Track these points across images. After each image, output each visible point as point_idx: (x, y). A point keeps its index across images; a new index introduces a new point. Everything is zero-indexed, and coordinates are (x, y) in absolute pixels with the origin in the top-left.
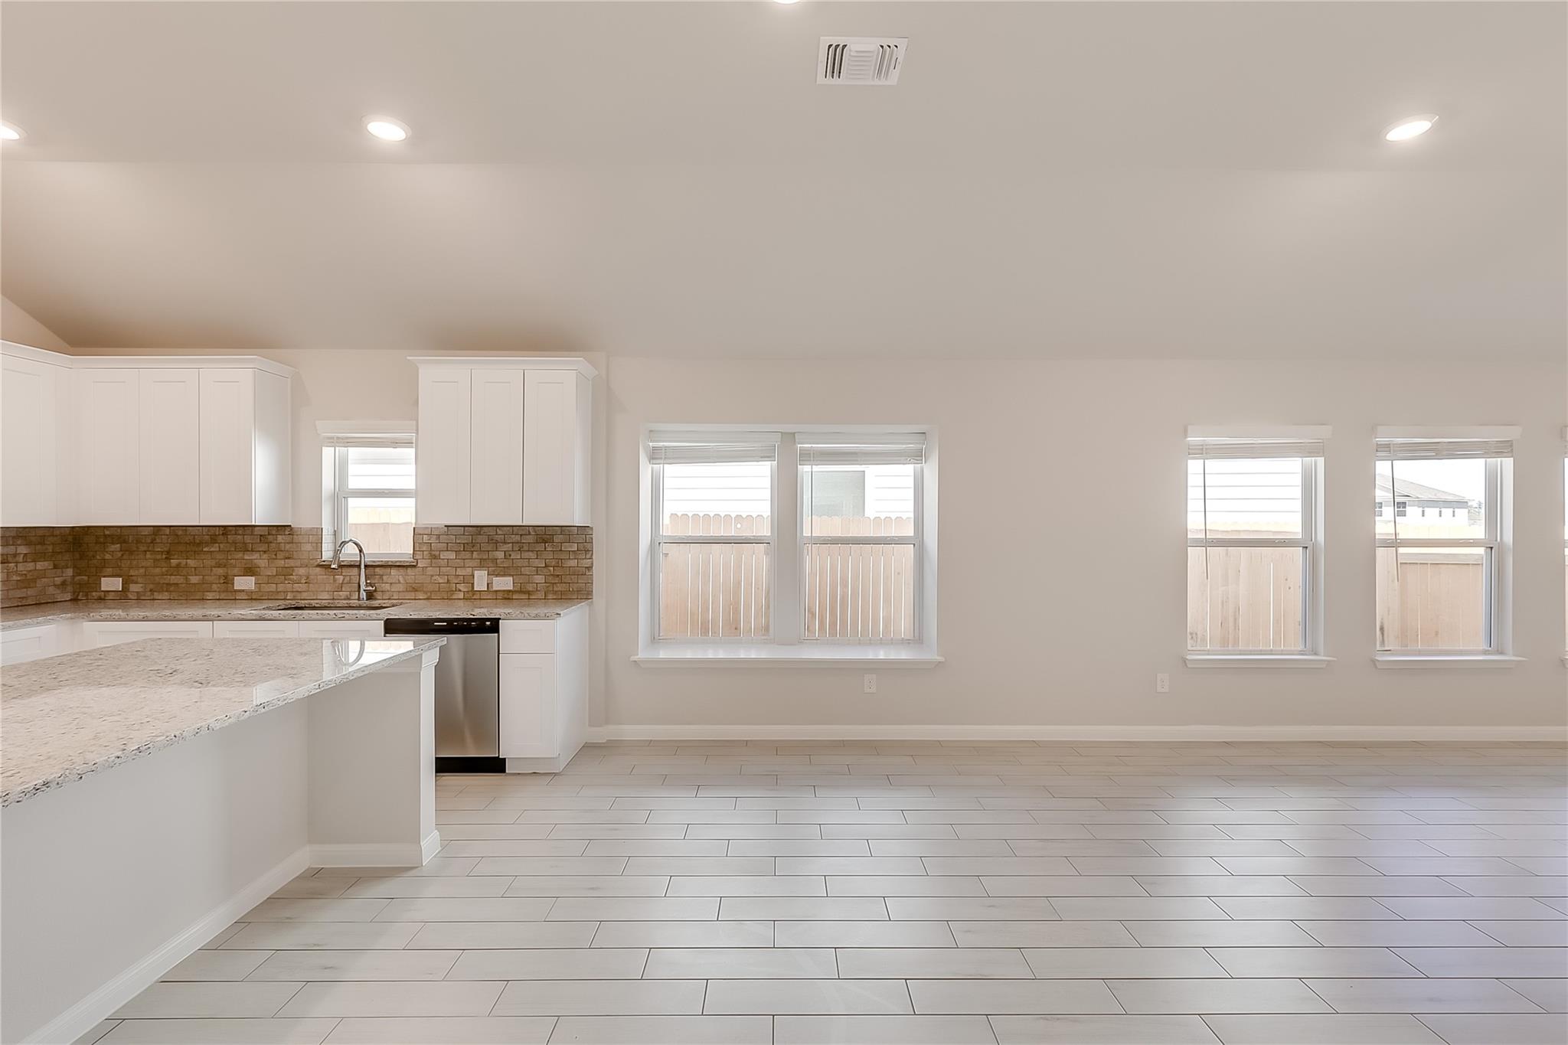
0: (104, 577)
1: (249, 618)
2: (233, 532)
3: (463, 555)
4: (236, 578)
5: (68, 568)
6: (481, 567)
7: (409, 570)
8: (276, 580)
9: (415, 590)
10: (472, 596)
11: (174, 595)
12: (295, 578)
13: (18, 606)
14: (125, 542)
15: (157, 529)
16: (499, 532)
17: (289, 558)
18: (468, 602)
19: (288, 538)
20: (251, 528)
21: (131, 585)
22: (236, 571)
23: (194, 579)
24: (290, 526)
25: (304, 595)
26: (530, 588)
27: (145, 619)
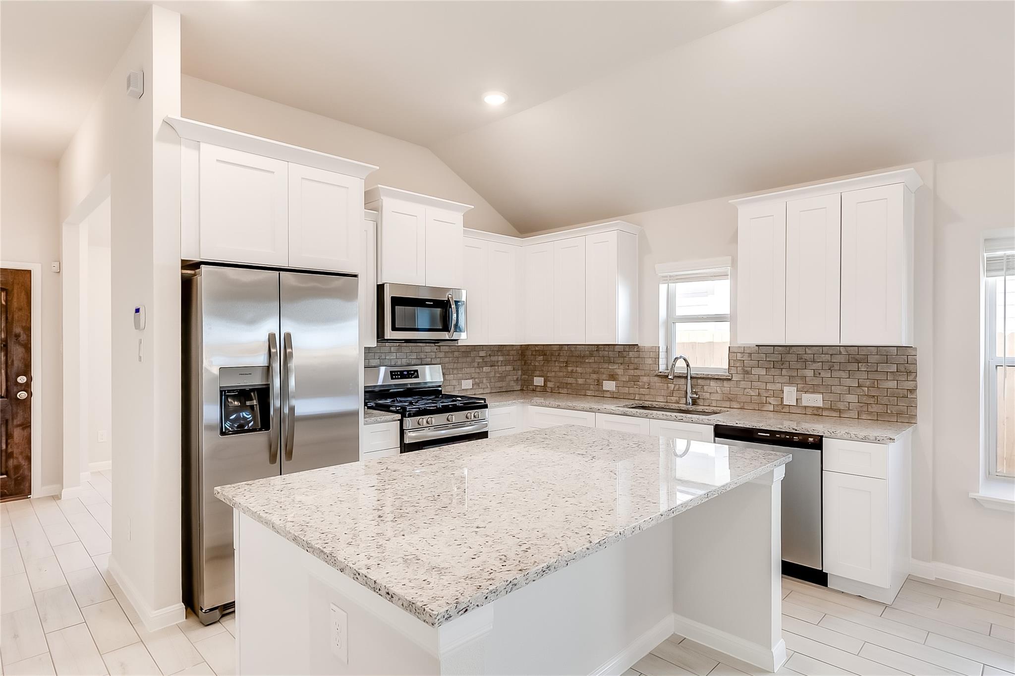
0: (535, 376)
1: (617, 413)
2: (602, 349)
3: (773, 372)
4: (604, 382)
5: (519, 370)
6: (790, 383)
7: (725, 383)
8: (629, 385)
9: (730, 400)
10: (782, 409)
11: (570, 391)
12: (641, 384)
13: (498, 392)
14: (545, 355)
15: (561, 346)
16: (808, 351)
17: (636, 369)
18: (779, 416)
19: (636, 354)
20: (613, 346)
21: (548, 383)
22: (604, 376)
23: (580, 381)
24: (637, 345)
25: (647, 397)
26: (841, 406)
27: (558, 407)
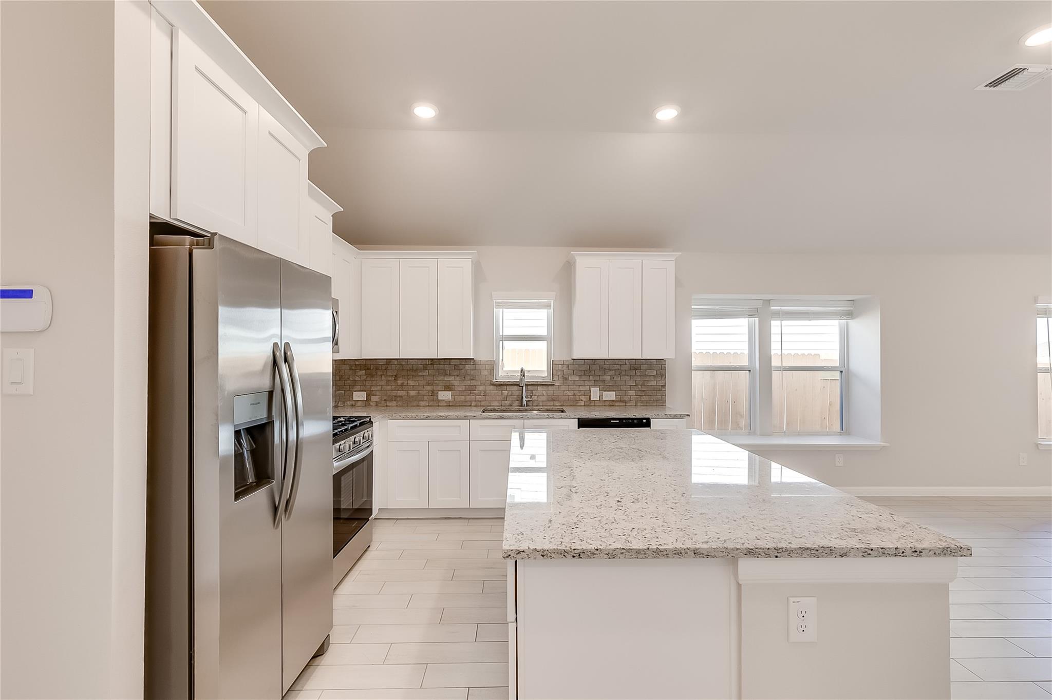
0: (355, 391)
2: (438, 363)
3: (584, 378)
4: (439, 392)
6: (595, 385)
7: (550, 387)
8: (465, 394)
9: (553, 400)
10: (590, 403)
11: (400, 403)
12: (477, 392)
14: (368, 369)
15: (389, 361)
16: (606, 363)
17: (473, 380)
18: (586, 408)
19: (472, 367)
20: (448, 360)
21: (372, 397)
22: (439, 388)
23: (412, 393)
24: (473, 359)
25: (483, 403)
26: (626, 399)
